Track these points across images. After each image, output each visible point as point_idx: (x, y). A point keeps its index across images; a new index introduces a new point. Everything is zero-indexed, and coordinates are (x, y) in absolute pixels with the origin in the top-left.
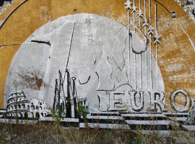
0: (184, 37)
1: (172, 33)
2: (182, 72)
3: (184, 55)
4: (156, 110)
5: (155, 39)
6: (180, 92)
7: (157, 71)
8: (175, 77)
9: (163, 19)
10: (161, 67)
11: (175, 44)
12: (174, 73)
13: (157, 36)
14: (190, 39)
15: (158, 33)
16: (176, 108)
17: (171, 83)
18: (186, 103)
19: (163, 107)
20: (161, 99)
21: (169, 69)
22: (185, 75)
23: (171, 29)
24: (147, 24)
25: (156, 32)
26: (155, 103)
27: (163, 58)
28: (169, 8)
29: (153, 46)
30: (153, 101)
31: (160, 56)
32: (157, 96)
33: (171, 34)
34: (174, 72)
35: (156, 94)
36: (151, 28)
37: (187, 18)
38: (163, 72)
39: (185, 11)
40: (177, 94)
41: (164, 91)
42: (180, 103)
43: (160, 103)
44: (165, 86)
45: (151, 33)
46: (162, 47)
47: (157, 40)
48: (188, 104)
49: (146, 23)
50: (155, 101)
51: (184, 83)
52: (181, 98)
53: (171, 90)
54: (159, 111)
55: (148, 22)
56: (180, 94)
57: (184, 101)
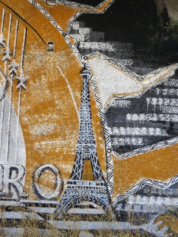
0: (61, 82)
1: (45, 74)
2: (53, 136)
3: (60, 110)
4: (10, 194)
5: (19, 82)
6: (48, 168)
7: (18, 132)
8: (43, 143)
9: (34, 52)
10: (24, 127)
11: (47, 92)
12: (43, 137)
13: (22, 77)
14: (69, 86)
15: (25, 73)
16: (40, 192)
17: (37, 153)
18: (56, 185)
19: (21, 190)
20: (19, 177)
21: (36, 130)
22: (58, 142)
23: (43, 68)
24: (10, 58)
25: (21, 71)
26: (10, 184)
27: (28, 112)
28: (44, 36)
29: (15, 92)
30: (7, 181)
31: (24, 109)
32: (14, 172)
33: (43, 76)
34: (42, 135)
35: (12, 169)
36: (14, 63)
37: (68, 54)
38: (26, 135)
39: (68, 42)
40: (43, 170)
41: (24, 165)
42: (48, 185)
43: (17, 185)
44: (27, 157)
45: (13, 72)
46: (28, 94)
47: (21, 84)
48: (58, 187)
49: (8, 56)
50: (11, 181)
51: (55, 154)
52: (49, 178)
53: (36, 164)
54: (15, 196)
55: (11, 55)
56: (47, 171)
57: (54, 181)
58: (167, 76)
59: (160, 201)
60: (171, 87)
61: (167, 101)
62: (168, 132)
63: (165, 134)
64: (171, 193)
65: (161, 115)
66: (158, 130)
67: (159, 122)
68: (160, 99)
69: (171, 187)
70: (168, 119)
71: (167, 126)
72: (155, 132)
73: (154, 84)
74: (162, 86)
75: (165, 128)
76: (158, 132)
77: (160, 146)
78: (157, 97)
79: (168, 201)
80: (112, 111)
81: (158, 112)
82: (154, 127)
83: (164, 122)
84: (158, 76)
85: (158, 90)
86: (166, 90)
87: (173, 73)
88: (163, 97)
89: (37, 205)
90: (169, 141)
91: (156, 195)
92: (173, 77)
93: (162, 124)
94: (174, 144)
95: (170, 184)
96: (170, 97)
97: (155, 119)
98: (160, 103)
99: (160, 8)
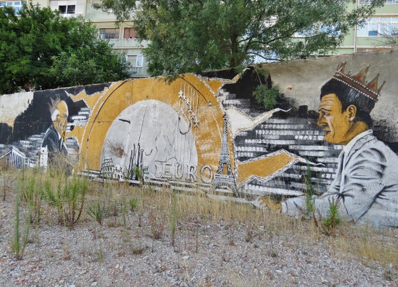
0: (214, 123)
1: (207, 119)
2: (210, 151)
3: (213, 138)
4: (190, 180)
5: (195, 123)
6: (207, 167)
7: (194, 149)
8: (205, 154)
9: (203, 107)
10: (197, 146)
11: (208, 128)
12: (205, 152)
13: (196, 121)
14: (217, 125)
15: (198, 118)
16: (203, 179)
17: (202, 159)
18: (210, 177)
19: (195, 177)
20: (194, 171)
21: (202, 148)
22: (212, 154)
23: (206, 115)
24: (191, 111)
25: (196, 118)
26: (190, 174)
27: (199, 138)
28: (206, 98)
29: (193, 130)
30: (189, 173)
31: (197, 137)
32: (192, 169)
33: (206, 120)
34: (205, 150)
35: (191, 167)
36: (193, 114)
37: (218, 107)
38: (198, 150)
39: (218, 101)
40: (205, 168)
41: (197, 165)
42: (207, 176)
43: (193, 175)
44: (198, 162)
45: (193, 118)
46: (199, 130)
47: (196, 124)
48: (211, 177)
49: (190, 110)
50: (190, 173)
51: (210, 160)
52: (207, 172)
53: (202, 165)
54: (193, 181)
55: (192, 109)
56: (206, 169)
57: (209, 174)
58: (268, 117)
59: (261, 189)
60: (270, 124)
61: (267, 132)
62: (267, 150)
63: (265, 151)
64: (268, 185)
65: (264, 140)
66: (262, 148)
67: (262, 144)
69: (268, 181)
70: (267, 142)
71: (267, 146)
72: (260, 150)
73: (261, 122)
74: (264, 123)
75: (265, 147)
76: (262, 150)
77: (263, 157)
78: (262, 130)
79: (265, 189)
80: (238, 138)
81: (262, 138)
82: (260, 147)
83: (265, 144)
84: (263, 117)
85: (262, 126)
86: (267, 125)
87: (271, 115)
88: (265, 129)
89: (202, 186)
90: (268, 155)
91: (260, 185)
92: (271, 118)
93: (264, 145)
94: (271, 157)
95: (268, 180)
96: (269, 129)
97: (260, 142)
98: (263, 133)
99: (267, 76)
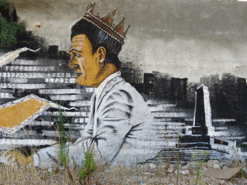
58: (14, 58)
59: (8, 142)
60: (16, 65)
61: (13, 74)
62: (14, 95)
63: (12, 97)
64: (16, 136)
65: (9, 84)
66: (7, 94)
67: (7, 89)
68: (9, 73)
69: (16, 132)
70: (14, 86)
71: (13, 91)
72: (5, 96)
73: (5, 63)
74: (10, 65)
75: (11, 93)
76: (7, 96)
77: (9, 104)
78: (6, 72)
79: (14, 142)
81: (7, 82)
82: (4, 93)
83: (11, 89)
84: (8, 57)
85: (7, 67)
86: (12, 67)
87: (18, 55)
88: (10, 72)
90: (15, 102)
91: (7, 138)
92: (17, 58)
93: (9, 90)
94: (18, 103)
95: (16, 130)
96: (15, 72)
97: (5, 87)
98: (9, 76)
99: (11, 10)
